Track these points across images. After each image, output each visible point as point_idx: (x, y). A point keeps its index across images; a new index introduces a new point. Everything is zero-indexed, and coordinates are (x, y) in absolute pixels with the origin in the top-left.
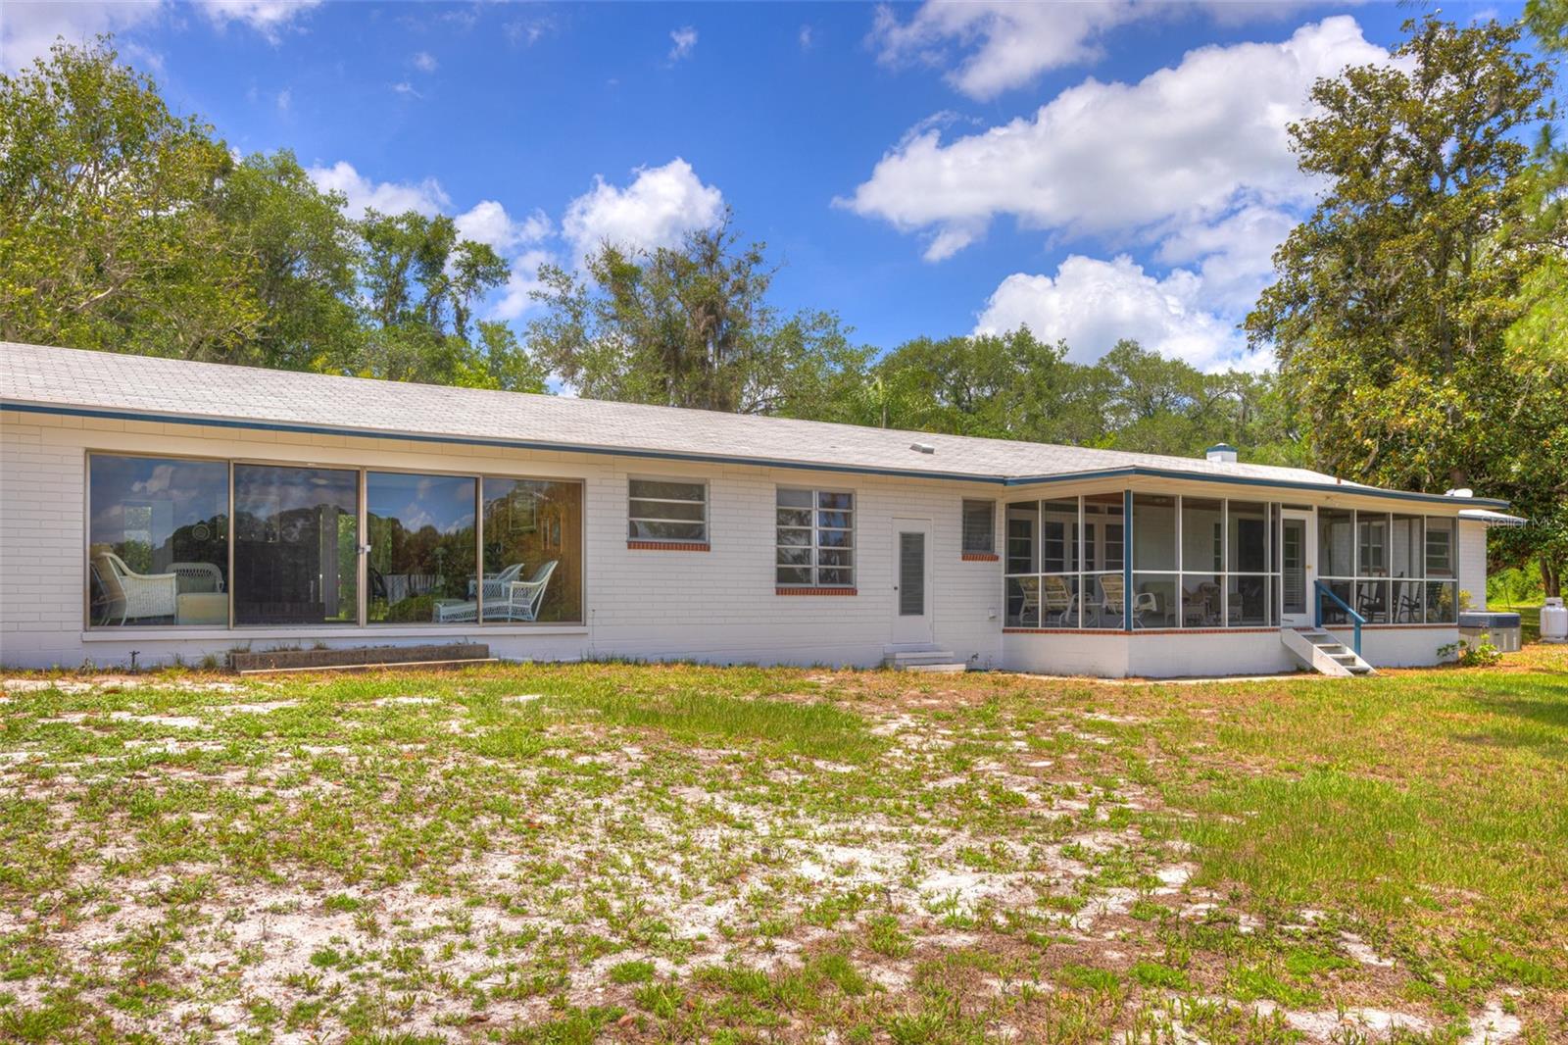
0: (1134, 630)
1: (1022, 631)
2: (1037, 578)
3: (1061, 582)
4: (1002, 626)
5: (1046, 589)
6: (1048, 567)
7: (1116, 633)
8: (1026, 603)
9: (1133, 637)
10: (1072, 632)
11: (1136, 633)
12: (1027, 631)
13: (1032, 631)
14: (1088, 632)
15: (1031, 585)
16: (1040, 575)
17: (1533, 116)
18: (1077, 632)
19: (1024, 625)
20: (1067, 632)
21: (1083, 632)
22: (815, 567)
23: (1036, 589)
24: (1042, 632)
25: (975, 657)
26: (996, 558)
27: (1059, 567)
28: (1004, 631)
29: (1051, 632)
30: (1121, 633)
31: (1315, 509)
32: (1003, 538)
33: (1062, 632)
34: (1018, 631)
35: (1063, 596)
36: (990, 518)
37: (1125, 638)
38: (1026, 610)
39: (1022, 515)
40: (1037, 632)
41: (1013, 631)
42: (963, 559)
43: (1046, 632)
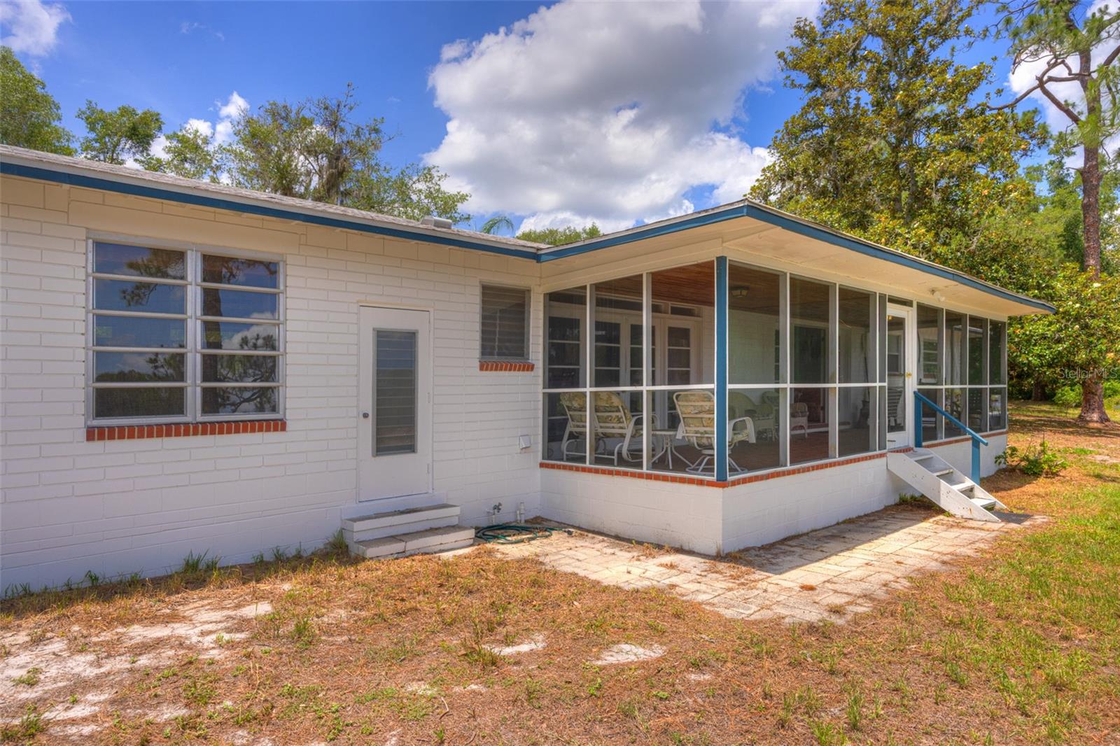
0: (730, 478)
1: (565, 468)
2: (584, 394)
3: (616, 401)
4: (540, 459)
5: (597, 409)
6: (600, 380)
7: (701, 483)
8: (571, 427)
9: (729, 490)
10: (633, 475)
11: (734, 483)
12: (571, 468)
13: (577, 469)
14: (657, 478)
15: (576, 405)
16: (588, 390)
17: (962, 33)
18: (641, 476)
19: (569, 459)
20: (625, 474)
21: (649, 477)
22: (193, 386)
23: (583, 409)
24: (590, 470)
25: (497, 508)
26: (531, 368)
27: (613, 379)
28: (542, 465)
29: (604, 472)
30: (710, 484)
31: (915, 304)
32: (541, 340)
33: (618, 473)
34: (559, 467)
35: (619, 420)
36: (523, 313)
37: (717, 492)
38: (572, 436)
39: (565, 311)
40: (584, 470)
41: (553, 467)
42: (481, 369)
43: (597, 471)
